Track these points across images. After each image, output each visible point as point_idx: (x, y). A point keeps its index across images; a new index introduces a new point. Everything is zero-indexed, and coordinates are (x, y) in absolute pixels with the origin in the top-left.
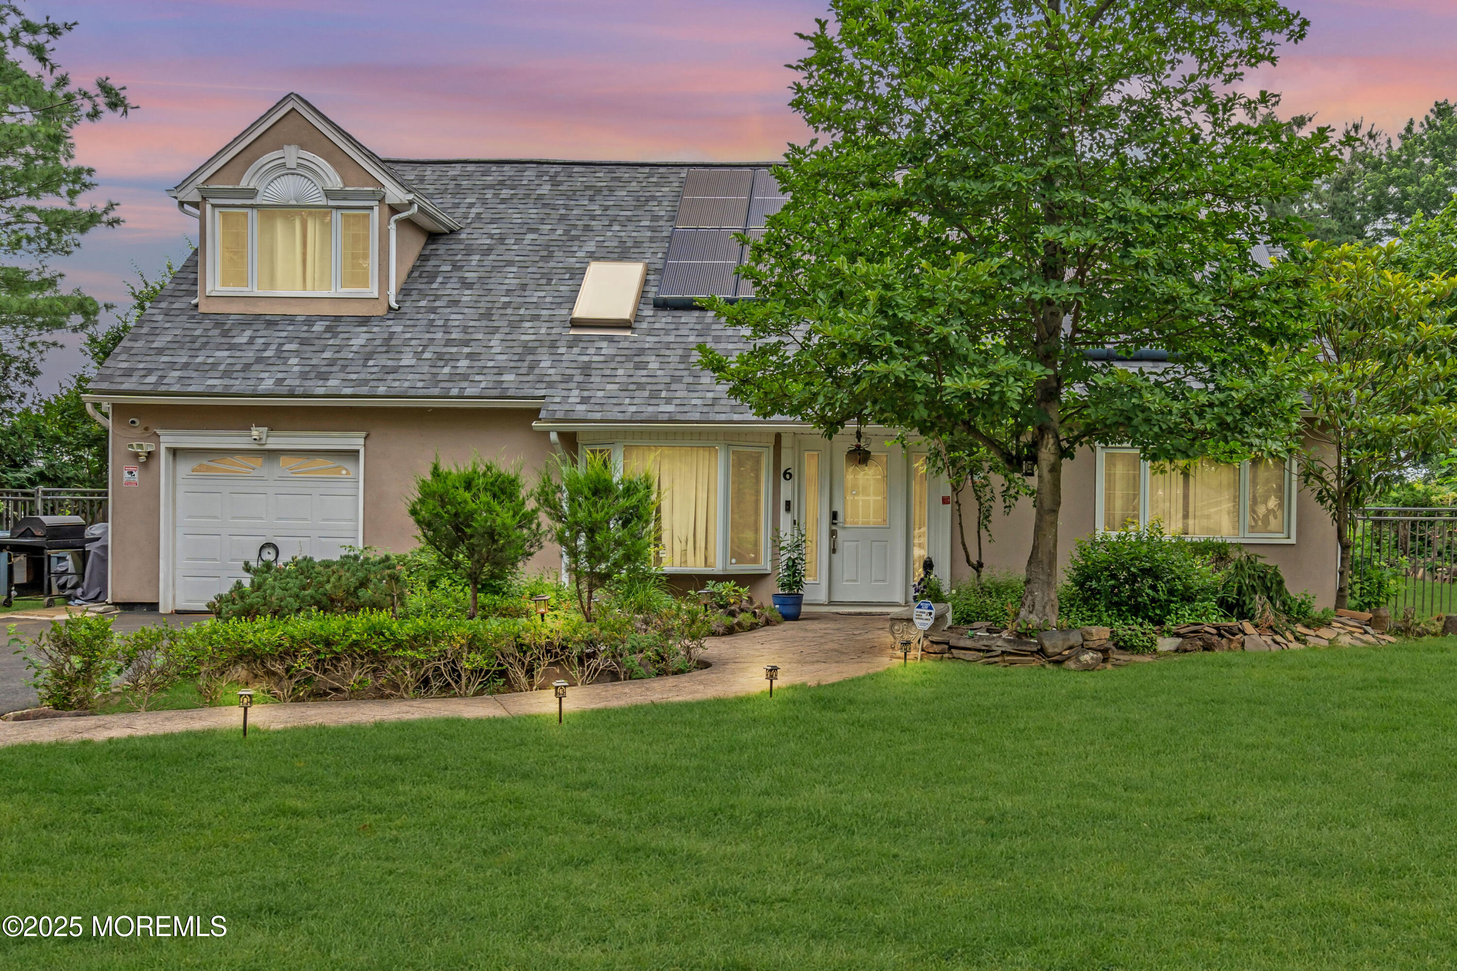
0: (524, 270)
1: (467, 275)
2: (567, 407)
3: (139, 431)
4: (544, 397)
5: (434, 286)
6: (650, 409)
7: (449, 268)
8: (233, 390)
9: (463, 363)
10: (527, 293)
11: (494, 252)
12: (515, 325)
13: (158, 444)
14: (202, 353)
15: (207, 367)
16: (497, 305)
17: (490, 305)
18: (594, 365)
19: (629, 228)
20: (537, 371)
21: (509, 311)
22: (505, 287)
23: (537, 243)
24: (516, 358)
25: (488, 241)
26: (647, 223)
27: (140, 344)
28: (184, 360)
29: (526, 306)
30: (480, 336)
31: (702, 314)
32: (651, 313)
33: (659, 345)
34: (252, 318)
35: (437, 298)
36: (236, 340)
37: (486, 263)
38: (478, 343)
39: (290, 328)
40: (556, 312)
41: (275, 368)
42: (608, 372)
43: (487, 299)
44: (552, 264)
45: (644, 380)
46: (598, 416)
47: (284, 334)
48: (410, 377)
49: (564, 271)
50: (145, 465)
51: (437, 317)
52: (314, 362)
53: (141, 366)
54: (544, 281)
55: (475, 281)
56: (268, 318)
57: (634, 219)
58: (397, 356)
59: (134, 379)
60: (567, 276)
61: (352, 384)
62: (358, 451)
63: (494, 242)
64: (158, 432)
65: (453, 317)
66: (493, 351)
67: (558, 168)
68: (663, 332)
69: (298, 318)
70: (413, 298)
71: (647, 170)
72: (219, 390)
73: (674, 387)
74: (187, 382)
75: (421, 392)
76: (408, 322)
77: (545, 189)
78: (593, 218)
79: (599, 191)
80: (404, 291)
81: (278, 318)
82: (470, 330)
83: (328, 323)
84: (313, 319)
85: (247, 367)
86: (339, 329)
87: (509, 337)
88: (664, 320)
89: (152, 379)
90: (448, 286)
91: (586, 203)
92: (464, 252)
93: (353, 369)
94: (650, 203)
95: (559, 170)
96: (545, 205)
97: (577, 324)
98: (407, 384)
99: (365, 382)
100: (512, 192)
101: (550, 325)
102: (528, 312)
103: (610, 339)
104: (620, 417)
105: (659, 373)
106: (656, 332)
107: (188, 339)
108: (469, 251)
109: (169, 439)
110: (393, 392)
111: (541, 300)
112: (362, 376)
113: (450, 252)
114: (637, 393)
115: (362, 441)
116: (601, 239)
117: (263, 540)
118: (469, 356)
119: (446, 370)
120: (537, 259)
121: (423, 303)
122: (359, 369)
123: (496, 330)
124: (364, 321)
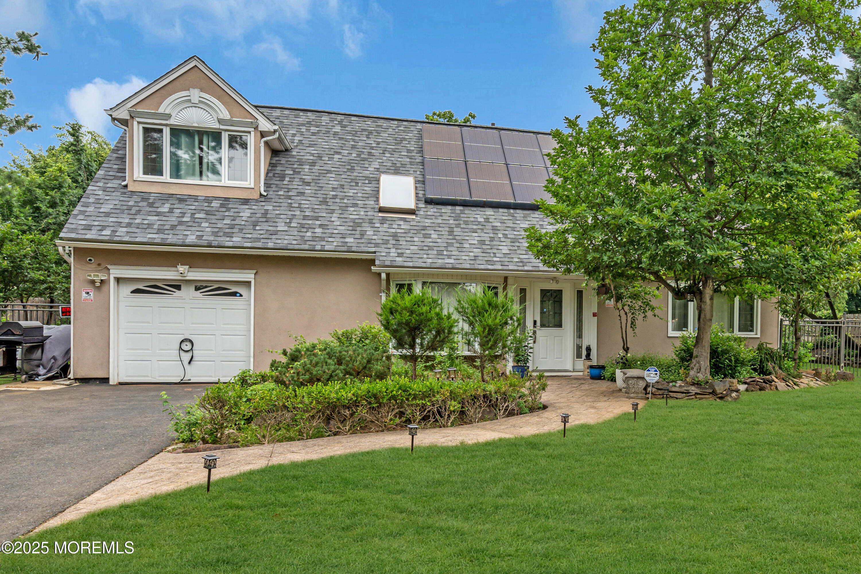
0: (339, 176)
1: (304, 177)
2: (391, 259)
3: (94, 266)
4: (375, 252)
5: (285, 183)
6: (440, 261)
7: (291, 172)
8: (169, 241)
9: (319, 230)
10: (345, 190)
11: (317, 164)
12: (344, 209)
13: (109, 274)
14: (138, 217)
15: (145, 226)
16: (328, 196)
17: (325, 196)
18: (399, 235)
19: (395, 156)
20: (366, 237)
21: (338, 200)
22: (331, 186)
23: (343, 160)
24: (351, 228)
25: (312, 158)
26: (406, 154)
27: (91, 209)
28: (127, 221)
29: (347, 198)
30: (324, 215)
31: (453, 208)
32: (423, 206)
33: (433, 225)
34: (167, 196)
35: (289, 190)
36: (159, 210)
37: (314, 171)
38: (324, 218)
39: (196, 204)
40: (366, 202)
41: (193, 229)
42: (409, 239)
43: (322, 192)
44: (355, 174)
45: (431, 244)
46: (411, 264)
47: (193, 207)
48: (287, 237)
49: (364, 178)
50: (99, 288)
51: (293, 201)
52: (219, 226)
53: (96, 223)
54: (354, 184)
55: (311, 181)
56: (178, 196)
57: (397, 150)
58: (274, 224)
59: (94, 232)
60: (367, 182)
61: (249, 240)
62: (249, 283)
63: (315, 158)
64: (109, 267)
65: (303, 202)
66: (335, 223)
67: (343, 117)
68: (433, 217)
69: (199, 198)
70: (274, 189)
71: (396, 122)
72: (158, 241)
73: (450, 249)
74: (134, 235)
75: (297, 247)
76: (275, 204)
77: (338, 129)
78: (372, 148)
79: (371, 133)
80: (268, 186)
81: (186, 197)
82: (316, 211)
83: (221, 202)
84: (210, 199)
85: (173, 227)
86: (230, 206)
87: (342, 216)
88: (432, 210)
89: (107, 232)
90: (294, 183)
91: (365, 139)
92: (298, 163)
93: (247, 231)
94: (404, 142)
95: (343, 118)
96: (341, 139)
97: (382, 210)
98: (286, 242)
99: (258, 240)
100: (318, 129)
101: (366, 210)
102: (349, 202)
103: (404, 220)
104: (424, 265)
105: (439, 240)
106: (429, 217)
107: (125, 207)
108: (301, 163)
109: (116, 272)
110: (278, 246)
111: (356, 195)
112: (255, 236)
113: (289, 163)
114: (430, 252)
115: (253, 276)
116: (381, 161)
117: (182, 338)
118: (321, 226)
119: (309, 234)
120: (346, 170)
121: (281, 193)
122: (252, 231)
123: (333, 211)
124: (246, 201)
